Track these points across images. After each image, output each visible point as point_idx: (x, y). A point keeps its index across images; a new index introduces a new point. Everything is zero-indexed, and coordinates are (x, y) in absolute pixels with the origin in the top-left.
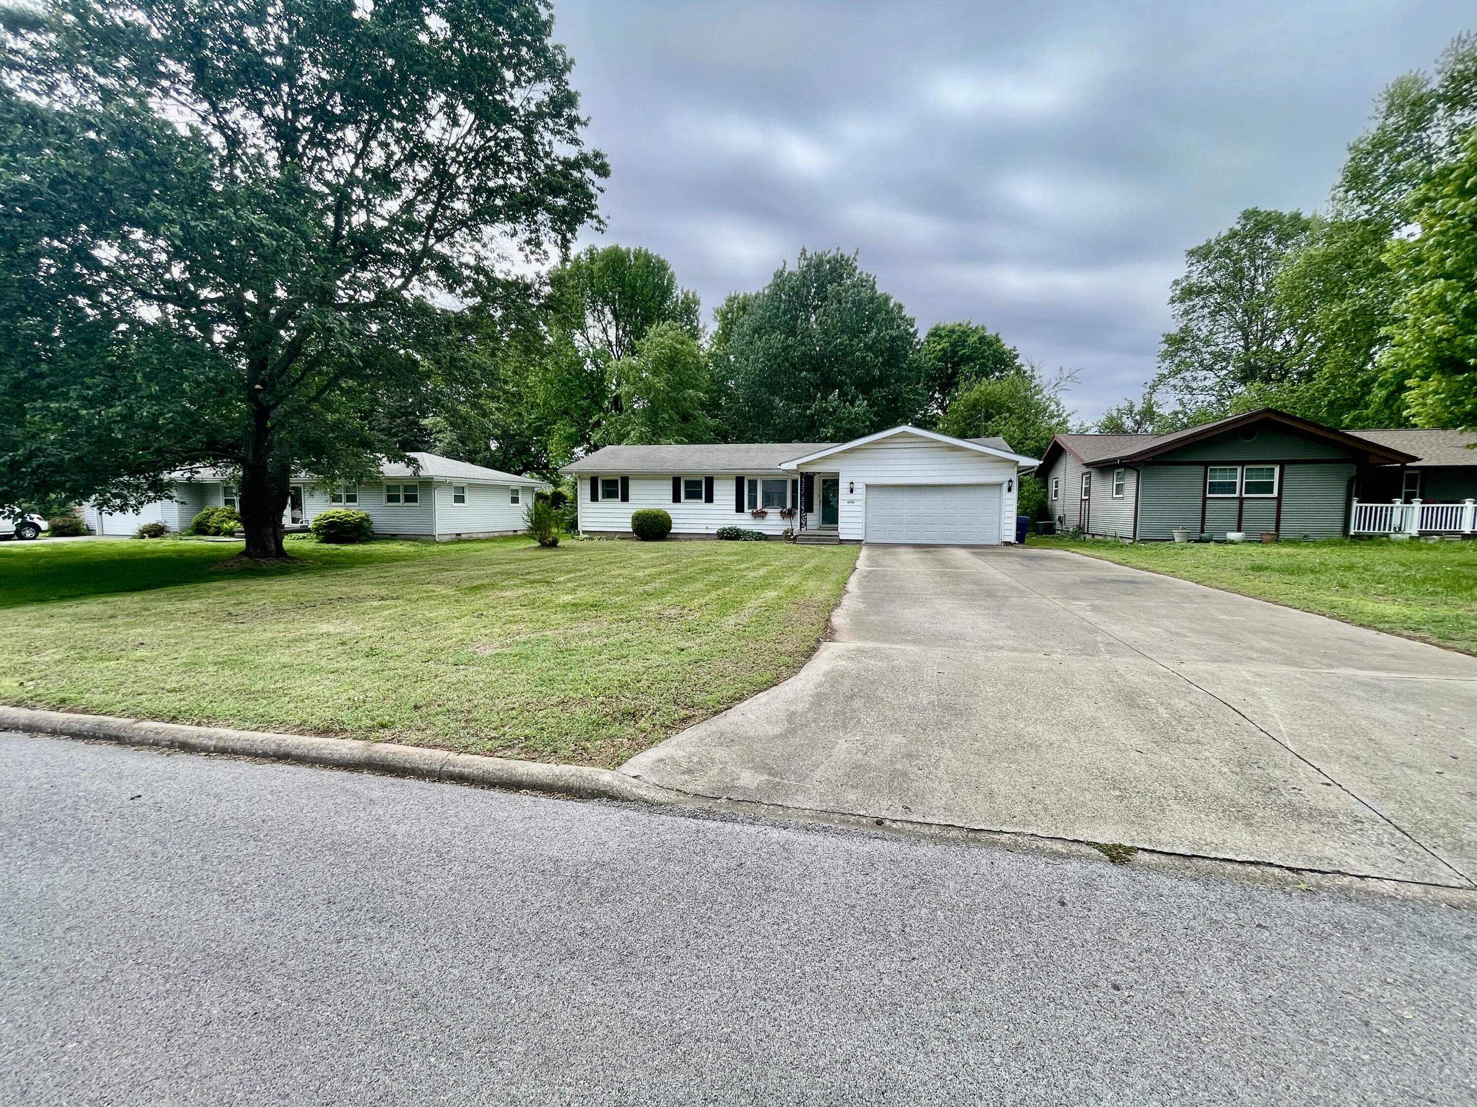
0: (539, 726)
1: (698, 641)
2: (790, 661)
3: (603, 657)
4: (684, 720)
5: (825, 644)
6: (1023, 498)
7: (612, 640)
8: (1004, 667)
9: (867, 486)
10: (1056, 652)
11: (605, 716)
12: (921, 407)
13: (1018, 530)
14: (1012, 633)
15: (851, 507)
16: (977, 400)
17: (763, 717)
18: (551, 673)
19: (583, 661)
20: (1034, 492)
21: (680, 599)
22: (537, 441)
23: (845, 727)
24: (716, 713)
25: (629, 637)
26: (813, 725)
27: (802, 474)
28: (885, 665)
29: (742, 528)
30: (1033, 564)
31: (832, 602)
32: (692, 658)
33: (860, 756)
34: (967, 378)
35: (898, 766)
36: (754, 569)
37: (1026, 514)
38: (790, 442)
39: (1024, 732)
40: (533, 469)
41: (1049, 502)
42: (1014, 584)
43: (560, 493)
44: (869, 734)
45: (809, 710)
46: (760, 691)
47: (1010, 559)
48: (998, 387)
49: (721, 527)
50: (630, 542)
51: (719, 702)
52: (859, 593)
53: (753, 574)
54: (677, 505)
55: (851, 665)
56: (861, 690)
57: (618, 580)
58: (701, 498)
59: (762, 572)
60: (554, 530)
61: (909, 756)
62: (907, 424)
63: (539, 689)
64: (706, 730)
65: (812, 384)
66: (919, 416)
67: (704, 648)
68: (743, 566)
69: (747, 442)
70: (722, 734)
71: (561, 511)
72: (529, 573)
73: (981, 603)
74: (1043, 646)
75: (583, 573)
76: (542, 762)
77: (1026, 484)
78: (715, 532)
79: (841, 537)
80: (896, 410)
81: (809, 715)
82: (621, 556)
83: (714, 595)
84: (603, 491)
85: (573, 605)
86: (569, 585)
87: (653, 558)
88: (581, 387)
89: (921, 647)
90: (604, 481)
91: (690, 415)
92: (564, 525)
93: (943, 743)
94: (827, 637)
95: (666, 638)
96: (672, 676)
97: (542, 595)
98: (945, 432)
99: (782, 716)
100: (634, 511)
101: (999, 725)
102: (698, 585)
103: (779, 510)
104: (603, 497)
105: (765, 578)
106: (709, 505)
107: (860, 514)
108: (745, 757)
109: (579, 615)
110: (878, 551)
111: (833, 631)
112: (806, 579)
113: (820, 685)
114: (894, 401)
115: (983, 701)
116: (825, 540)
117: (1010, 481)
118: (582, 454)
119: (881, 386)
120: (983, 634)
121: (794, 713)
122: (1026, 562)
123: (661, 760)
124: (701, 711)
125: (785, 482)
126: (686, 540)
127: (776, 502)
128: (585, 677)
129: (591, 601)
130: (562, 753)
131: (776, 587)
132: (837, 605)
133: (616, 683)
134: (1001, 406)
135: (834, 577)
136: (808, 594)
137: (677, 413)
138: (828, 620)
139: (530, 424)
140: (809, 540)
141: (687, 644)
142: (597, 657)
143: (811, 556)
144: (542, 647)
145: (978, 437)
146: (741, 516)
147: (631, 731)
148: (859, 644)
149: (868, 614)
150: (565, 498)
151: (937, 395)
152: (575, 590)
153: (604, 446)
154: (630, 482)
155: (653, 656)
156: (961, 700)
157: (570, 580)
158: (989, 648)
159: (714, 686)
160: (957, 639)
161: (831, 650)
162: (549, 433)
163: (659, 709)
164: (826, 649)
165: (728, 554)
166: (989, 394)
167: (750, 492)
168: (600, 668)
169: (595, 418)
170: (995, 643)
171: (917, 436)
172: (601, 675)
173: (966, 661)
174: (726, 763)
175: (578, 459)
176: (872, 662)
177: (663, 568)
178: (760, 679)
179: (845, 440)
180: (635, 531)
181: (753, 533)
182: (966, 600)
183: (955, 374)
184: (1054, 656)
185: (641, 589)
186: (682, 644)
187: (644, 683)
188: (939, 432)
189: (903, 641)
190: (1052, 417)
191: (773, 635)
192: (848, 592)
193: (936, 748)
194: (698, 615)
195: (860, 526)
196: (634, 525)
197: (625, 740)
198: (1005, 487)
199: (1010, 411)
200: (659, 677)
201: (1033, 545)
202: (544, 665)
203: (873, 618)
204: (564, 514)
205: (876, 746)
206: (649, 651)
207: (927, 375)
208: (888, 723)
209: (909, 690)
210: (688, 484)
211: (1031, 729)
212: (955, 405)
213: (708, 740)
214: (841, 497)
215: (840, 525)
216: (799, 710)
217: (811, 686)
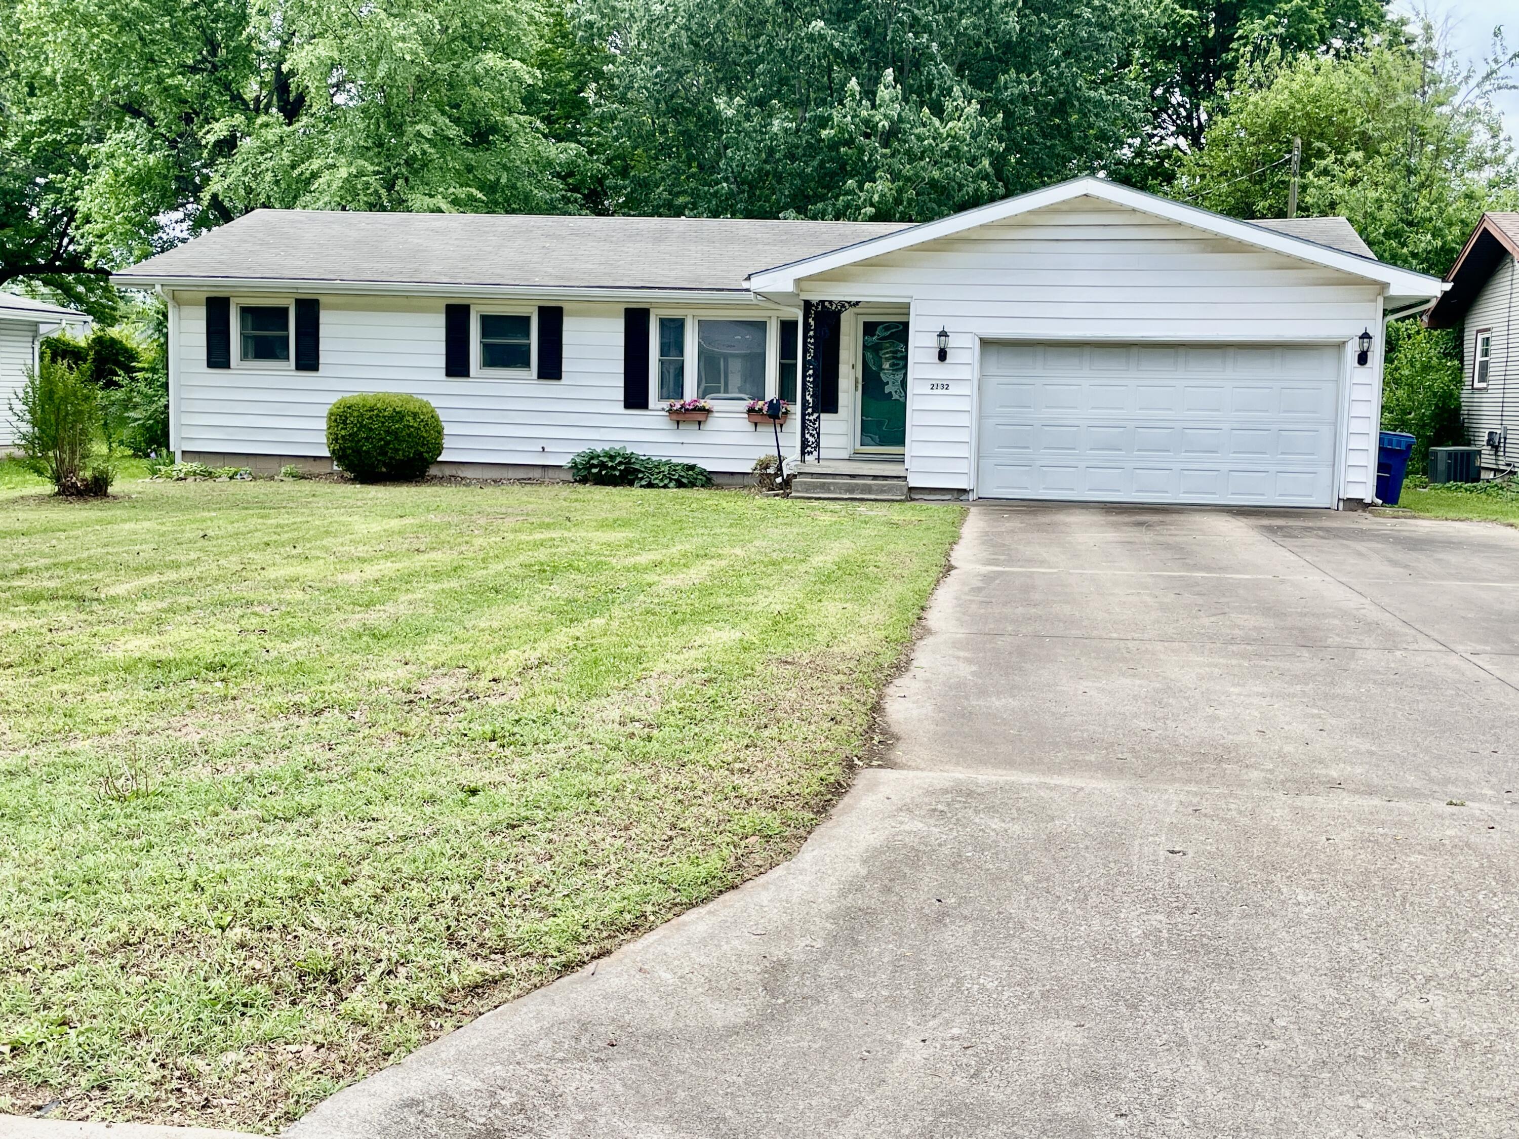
0: (53, 1015)
1: (518, 767)
2: (772, 820)
3: (243, 813)
4: (475, 990)
5: (865, 776)
6: (1397, 382)
7: (269, 764)
8: (1343, 837)
9: (986, 343)
10: (1481, 798)
11: (251, 981)
12: (1133, 128)
13: (1381, 467)
14: (1365, 745)
15: (940, 401)
16: (1284, 115)
17: (697, 978)
18: (89, 860)
19: (185, 826)
20: (1427, 368)
21: (465, 648)
22: (49, 187)
23: (921, 1000)
24: (568, 967)
25: (322, 756)
26: (835, 997)
27: (808, 304)
28: (1029, 832)
29: (640, 451)
30: (1423, 561)
31: (888, 657)
32: (503, 814)
33: (961, 1081)
34: (1259, 52)
35: (1065, 1107)
36: (675, 565)
37: (1403, 424)
38: (773, 215)
39: (1395, 1012)
40: (34, 271)
41: (1465, 395)
42: (1373, 614)
43: (113, 341)
44: (984, 1021)
45: (826, 955)
46: (691, 905)
47: (1361, 546)
48: (1339, 80)
49: (584, 448)
50: (323, 488)
51: (576, 938)
52: (960, 633)
53: (670, 581)
54: (458, 385)
55: (935, 831)
56: (963, 901)
57: (287, 595)
58: (527, 364)
59: (698, 573)
60: (99, 448)
61: (1093, 1078)
62: (1093, 172)
63: (53, 906)
64: (538, 1017)
65: (838, 53)
66: (1126, 153)
67: (538, 786)
68: (644, 558)
69: (656, 213)
70: (584, 1027)
71: (119, 395)
72: (21, 573)
73: (1285, 665)
74: (1447, 781)
75: (185, 573)
76: (66, 1116)
77: (1405, 344)
78: (565, 461)
79: (912, 484)
80: (1066, 133)
81: (825, 971)
82: (294, 527)
83: (562, 637)
84: (245, 338)
85: (156, 665)
86: (144, 606)
87: (390, 533)
88: (177, 37)
89: (1123, 784)
90: (245, 311)
91: (494, 129)
92: (125, 433)
93: (1182, 1042)
94: (872, 754)
95: (426, 760)
96: (443, 866)
97: (63, 636)
98: (1195, 199)
99: (751, 974)
100: (334, 399)
101: (1332, 993)
102: (517, 612)
103: (744, 405)
104: (245, 356)
105: (705, 591)
106: (549, 387)
107: (964, 420)
108: (647, 1088)
109: (174, 693)
110: (1012, 523)
111: (890, 739)
112: (817, 596)
113: (854, 887)
114: (1061, 108)
115: (1287, 927)
116: (868, 489)
117: (1366, 336)
118: (181, 230)
119: (1024, 66)
120: (1288, 748)
121: (782, 966)
122: (1402, 556)
123: (412, 1104)
124: (524, 965)
125: (761, 326)
126: (483, 483)
127: (735, 380)
128: (192, 872)
129: (208, 653)
130: (121, 1090)
131: (737, 616)
132: (900, 668)
133: (283, 888)
134: (1343, 134)
135: (892, 591)
136: (822, 636)
137: (457, 121)
138: (877, 708)
139: (26, 140)
140: (824, 487)
141: (488, 777)
142: (227, 814)
143: (828, 533)
144: (62, 786)
145: (1281, 214)
146: (637, 417)
147: (323, 1021)
148: (960, 774)
149: (983, 692)
150: (132, 355)
151: (1176, 97)
152: (159, 622)
153: (248, 210)
154: (325, 317)
155: (389, 809)
156: (1230, 925)
157: (145, 594)
158: (1304, 786)
159: (562, 891)
160: (1220, 760)
161: (885, 790)
162: (83, 166)
163: (405, 960)
164: (873, 787)
165: (603, 525)
166: (1315, 99)
167: (664, 350)
168: (237, 845)
169: (219, 130)
170: (1320, 771)
171: (1120, 209)
172: (237, 865)
173: (1244, 821)
174: (595, 1107)
175: (168, 246)
176: (996, 824)
177: (420, 561)
178: (688, 871)
179: (927, 216)
180: (339, 455)
181: (673, 467)
182: (1243, 655)
183: (1224, 41)
184: (1474, 807)
185: (354, 623)
186: (473, 777)
187: (364, 888)
188: (1179, 198)
189: (1075, 766)
190: (1479, 164)
191: (724, 750)
192: (928, 631)
193: (1164, 1057)
194: (517, 693)
195: (963, 451)
196: (334, 439)
197: (309, 1049)
198: (1352, 351)
199: (1366, 144)
200: (408, 870)
201: (1417, 510)
202: (69, 836)
203: (997, 703)
204: (127, 404)
205: (1003, 1052)
206: (377, 796)
207: (1152, 42)
208: (1037, 990)
209: (1093, 900)
210: (490, 324)
211: (1414, 1005)
212: (1223, 124)
213: (544, 1045)
214: (914, 372)
215: (912, 447)
216: (798, 956)
217: (828, 889)
